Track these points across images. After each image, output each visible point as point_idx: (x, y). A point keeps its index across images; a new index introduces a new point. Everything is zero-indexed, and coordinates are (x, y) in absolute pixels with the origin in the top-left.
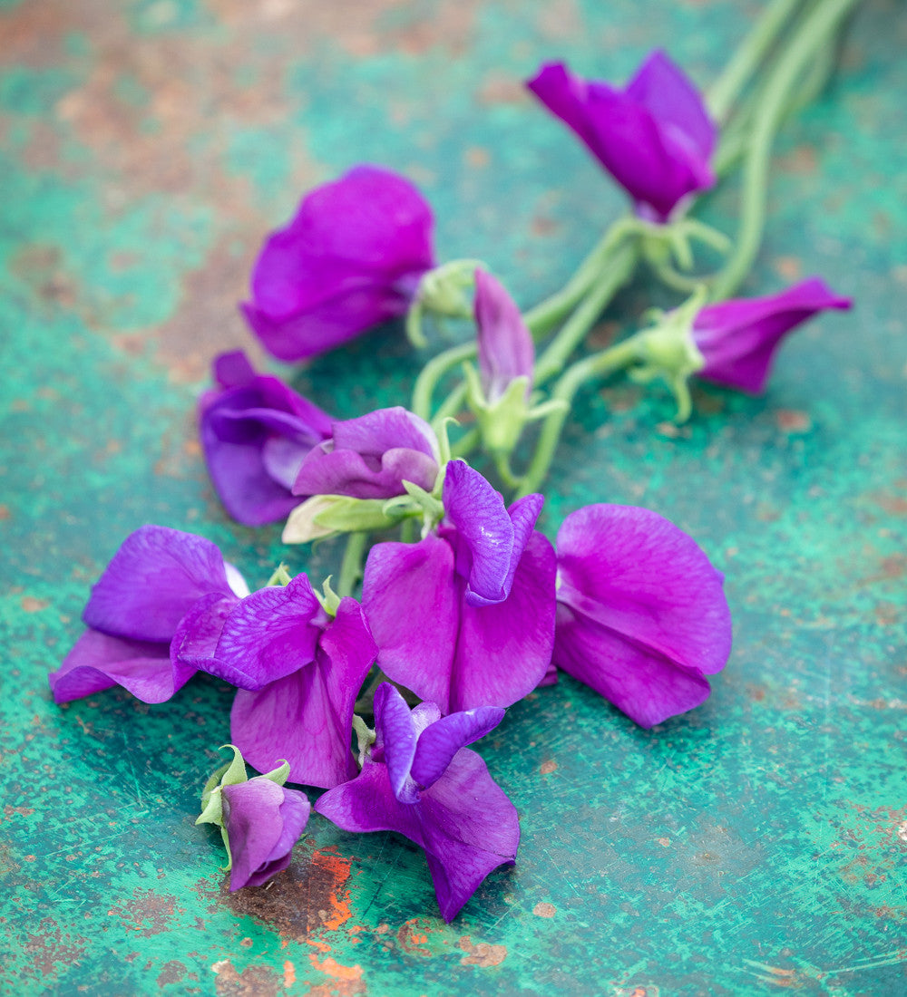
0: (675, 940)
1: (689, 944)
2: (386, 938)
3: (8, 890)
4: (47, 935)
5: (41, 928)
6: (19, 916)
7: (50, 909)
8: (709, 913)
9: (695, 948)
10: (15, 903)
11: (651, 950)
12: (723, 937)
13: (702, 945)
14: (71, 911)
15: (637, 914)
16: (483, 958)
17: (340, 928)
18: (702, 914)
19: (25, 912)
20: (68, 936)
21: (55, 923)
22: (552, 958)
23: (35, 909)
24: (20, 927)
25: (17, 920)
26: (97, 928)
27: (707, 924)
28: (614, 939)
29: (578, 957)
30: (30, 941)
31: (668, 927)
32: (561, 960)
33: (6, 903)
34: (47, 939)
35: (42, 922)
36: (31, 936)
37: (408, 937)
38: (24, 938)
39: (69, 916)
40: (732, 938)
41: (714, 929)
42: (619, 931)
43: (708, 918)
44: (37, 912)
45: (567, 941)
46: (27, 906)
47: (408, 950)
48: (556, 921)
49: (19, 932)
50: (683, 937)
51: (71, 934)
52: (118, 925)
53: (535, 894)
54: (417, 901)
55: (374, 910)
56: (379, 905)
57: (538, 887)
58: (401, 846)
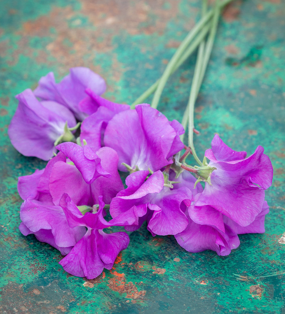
0: (213, 268)
1: (217, 269)
2: (131, 266)
3: (25, 252)
4: (36, 264)
5: (34, 262)
6: (28, 258)
7: (37, 257)
8: (223, 261)
9: (219, 270)
10: (27, 255)
11: (206, 270)
12: (227, 268)
13: (221, 270)
14: (42, 257)
15: (203, 261)
16: (159, 272)
17: (119, 263)
18: (221, 261)
19: (30, 258)
20: (42, 264)
21: (38, 261)
22: (178, 272)
23: (32, 257)
24: (28, 261)
25: (27, 260)
26: (50, 262)
27: (223, 264)
28: (196, 268)
29: (186, 272)
30: (31, 265)
31: (212, 265)
32: (181, 273)
33: (24, 255)
34: (35, 265)
35: (34, 260)
36: (31, 264)
37: (138, 266)
38: (29, 264)
39: (42, 259)
40: (230, 268)
41: (225, 265)
42: (198, 265)
43: (223, 263)
44: (33, 258)
45: (183, 268)
46: (30, 256)
47: (138, 269)
48: (180, 263)
49: (28, 263)
50: (215, 268)
52: (56, 262)
53: (174, 255)
54: (141, 257)
55: (128, 259)
56: (130, 258)
57: (175, 254)
58: (137, 242)
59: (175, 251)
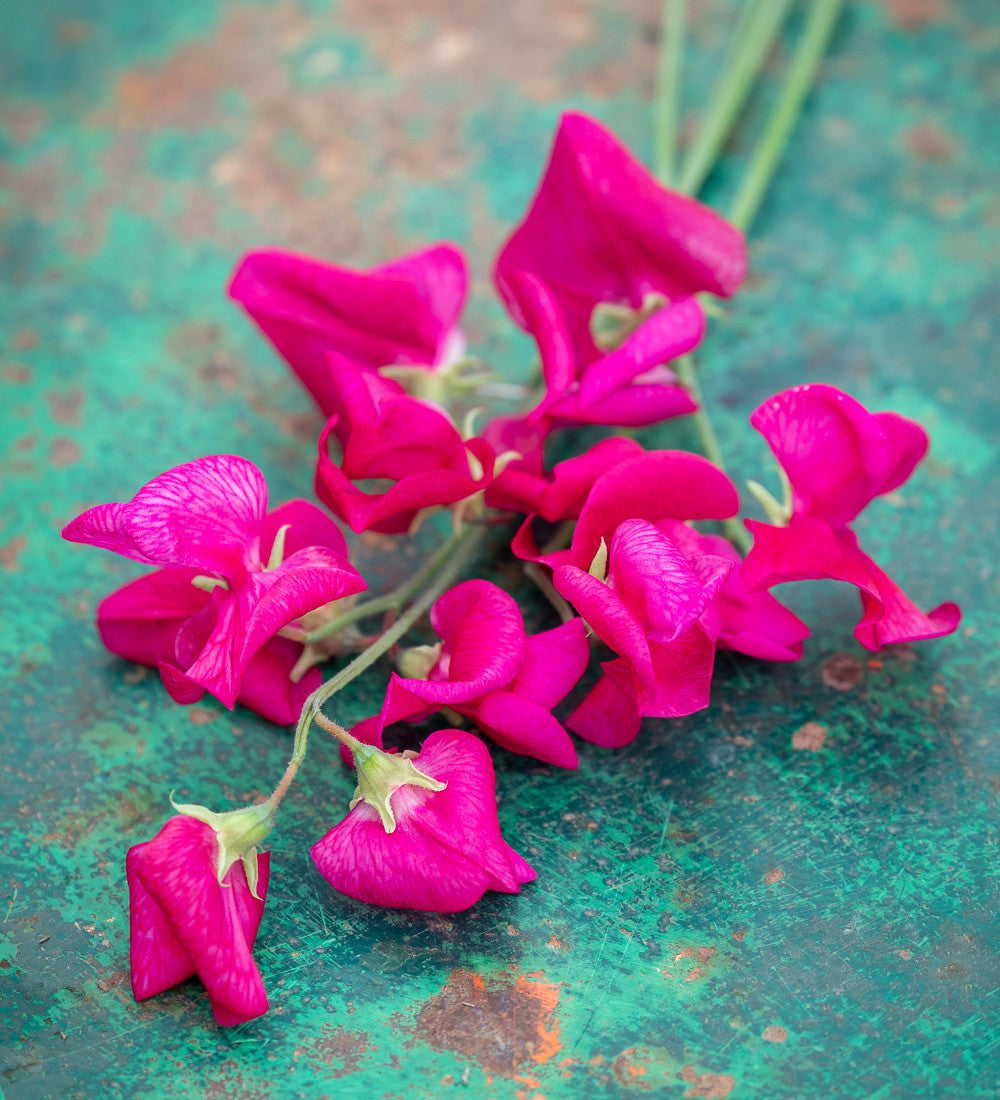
0: (920, 1063)
1: (936, 1067)
2: (601, 1070)
3: (184, 1031)
4: (228, 1079)
5: (221, 1071)
6: (196, 1059)
7: (231, 1051)
8: (957, 1031)
9: (944, 1070)
10: (191, 1045)
11: (894, 1074)
12: (974, 1058)
13: (951, 1067)
14: (253, 1052)
15: (878, 1035)
16: (708, 1089)
17: (550, 1062)
18: (949, 1033)
19: (203, 1055)
20: (251, 1079)
21: (236, 1066)
22: (785, 1088)
23: (213, 1051)
24: (198, 1071)
25: (195, 1064)
26: (282, 1070)
27: (955, 1043)
28: (853, 1064)
29: (813, 1084)
30: (209, 1086)
31: (913, 1049)
32: (795, 1089)
33: (181, 1045)
34: (228, 1085)
35: (222, 1066)
36: (210, 1081)
37: (625, 1069)
38: (202, 1084)
39: (252, 1057)
40: (984, 1058)
41: (964, 1048)
42: (858, 1055)
43: (956, 1037)
44: (216, 1054)
45: (801, 1067)
46: (205, 1048)
47: (625, 1083)
48: (789, 1046)
49: (197, 1077)
50: (928, 1060)
51: (254, 1077)
52: (305, 1066)
53: (764, 1017)
54: (633, 1028)
55: (587, 1039)
56: (593, 1035)
57: (766, 1009)
58: (614, 968)
59: (767, 997)
